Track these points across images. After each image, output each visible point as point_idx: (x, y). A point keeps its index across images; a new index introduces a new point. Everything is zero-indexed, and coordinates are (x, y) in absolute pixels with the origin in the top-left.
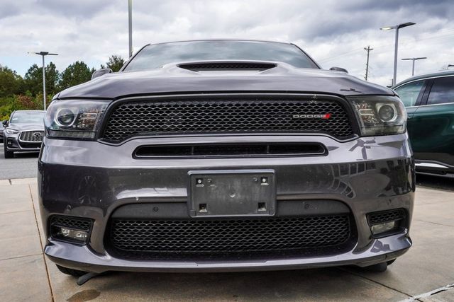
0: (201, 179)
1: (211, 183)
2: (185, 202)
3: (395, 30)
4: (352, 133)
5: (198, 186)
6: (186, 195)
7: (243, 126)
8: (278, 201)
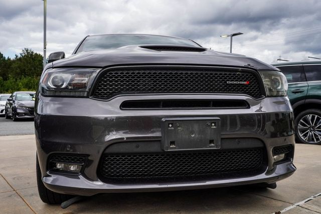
0: (172, 124)
1: (179, 127)
2: (160, 141)
3: (230, 37)
4: (261, 95)
5: (169, 128)
6: (160, 135)
7: (195, 88)
8: (222, 139)
